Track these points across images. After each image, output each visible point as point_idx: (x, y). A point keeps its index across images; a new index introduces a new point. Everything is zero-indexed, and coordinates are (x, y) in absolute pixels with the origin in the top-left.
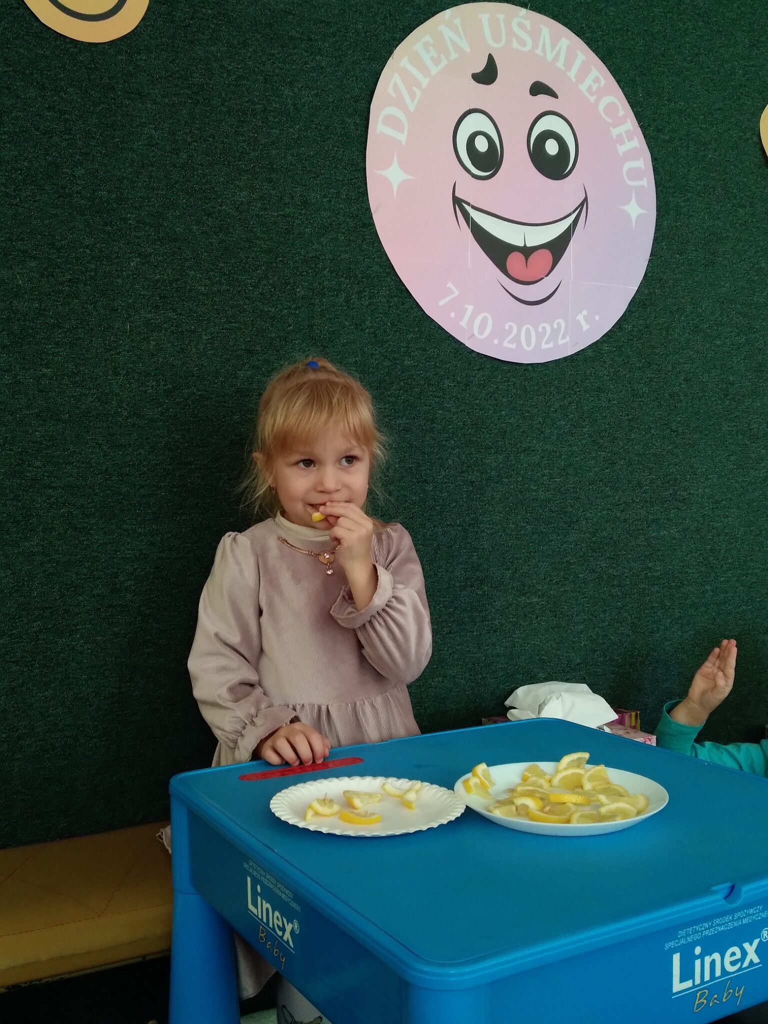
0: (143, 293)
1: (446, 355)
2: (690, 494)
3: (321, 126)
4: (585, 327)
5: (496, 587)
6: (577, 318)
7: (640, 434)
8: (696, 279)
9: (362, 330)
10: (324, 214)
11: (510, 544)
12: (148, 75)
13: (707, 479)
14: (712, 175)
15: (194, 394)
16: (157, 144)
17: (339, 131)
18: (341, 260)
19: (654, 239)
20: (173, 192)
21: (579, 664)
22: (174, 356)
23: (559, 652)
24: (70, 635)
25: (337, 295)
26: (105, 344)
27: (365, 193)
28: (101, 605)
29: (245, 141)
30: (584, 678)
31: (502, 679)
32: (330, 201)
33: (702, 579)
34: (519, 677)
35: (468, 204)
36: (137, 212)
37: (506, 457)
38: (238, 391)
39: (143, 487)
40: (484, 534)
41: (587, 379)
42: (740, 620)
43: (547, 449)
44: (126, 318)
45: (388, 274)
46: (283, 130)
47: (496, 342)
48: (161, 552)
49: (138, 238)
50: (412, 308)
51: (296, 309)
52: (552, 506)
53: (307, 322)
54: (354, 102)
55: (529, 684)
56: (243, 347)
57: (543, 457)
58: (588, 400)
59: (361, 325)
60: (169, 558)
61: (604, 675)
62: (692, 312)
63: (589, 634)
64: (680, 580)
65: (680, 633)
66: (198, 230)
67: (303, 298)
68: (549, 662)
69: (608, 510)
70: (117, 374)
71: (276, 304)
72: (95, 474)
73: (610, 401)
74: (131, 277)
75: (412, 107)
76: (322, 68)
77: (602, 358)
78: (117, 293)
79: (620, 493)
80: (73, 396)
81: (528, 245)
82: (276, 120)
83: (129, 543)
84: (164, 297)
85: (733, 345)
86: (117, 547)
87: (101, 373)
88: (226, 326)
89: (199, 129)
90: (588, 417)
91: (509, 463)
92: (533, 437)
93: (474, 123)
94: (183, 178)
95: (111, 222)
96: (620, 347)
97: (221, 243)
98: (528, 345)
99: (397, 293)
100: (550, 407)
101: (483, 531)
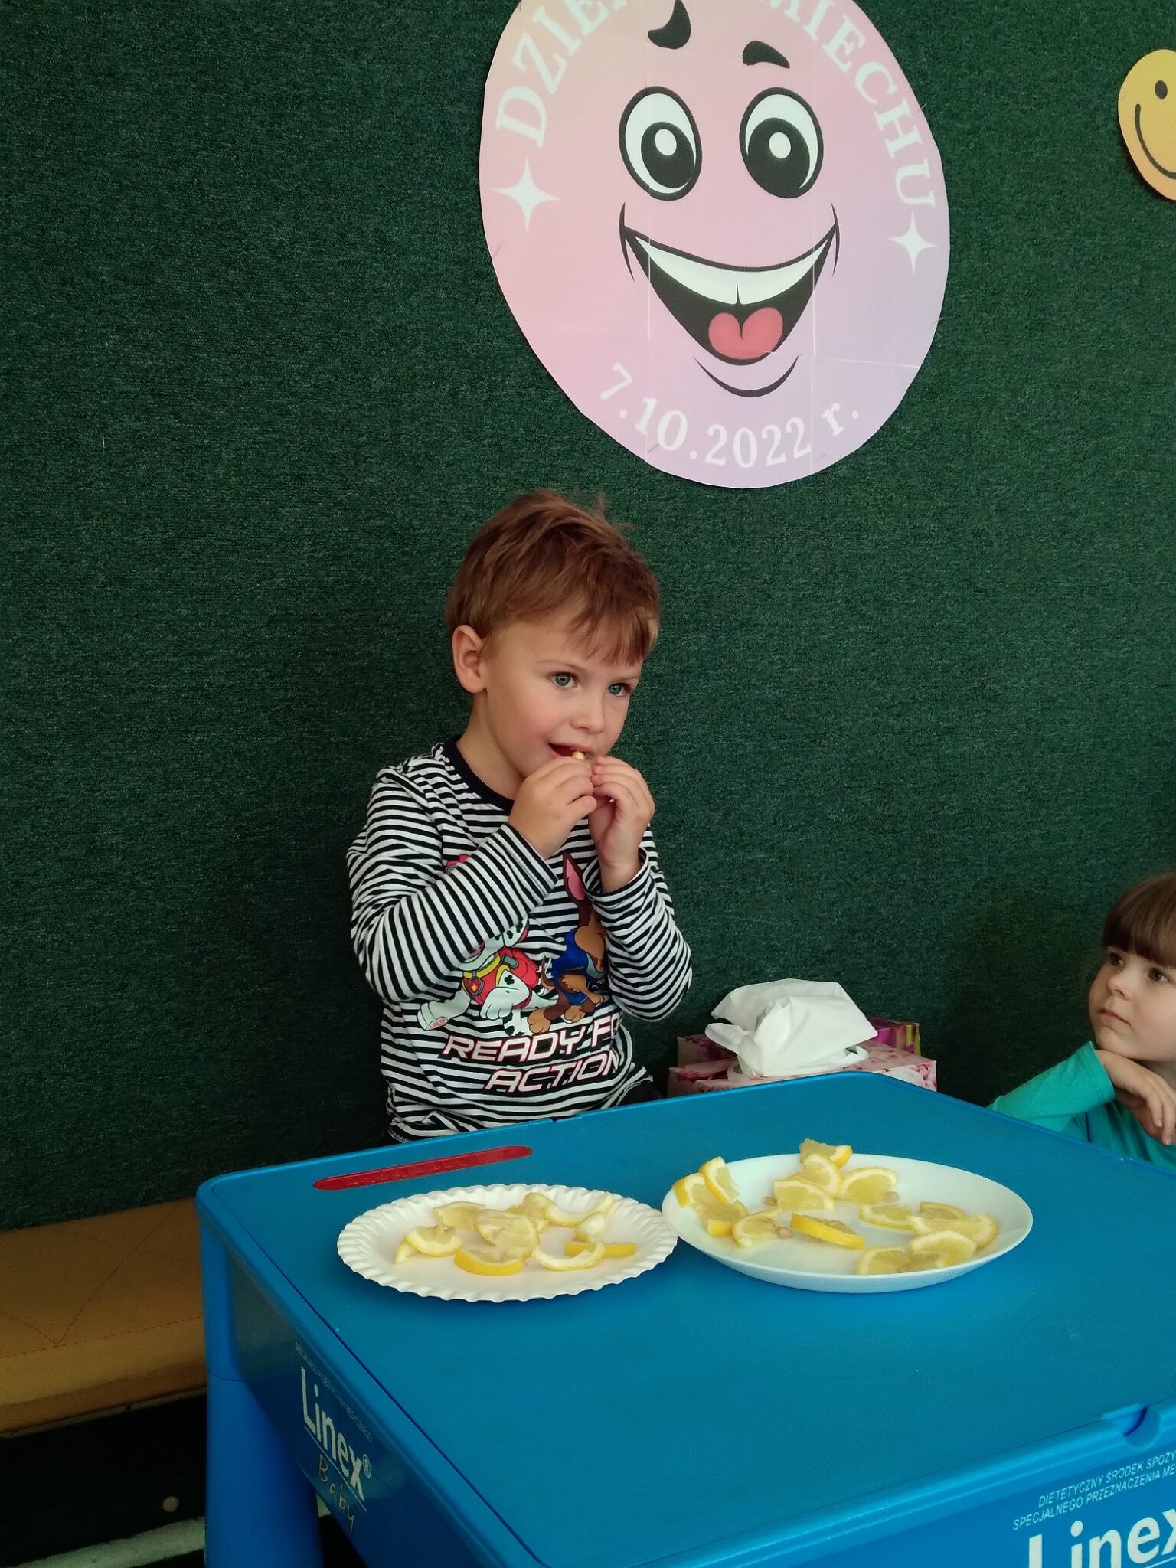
0: (125, 389)
1: (614, 478)
2: (1006, 688)
3: (407, 120)
4: (837, 430)
5: (698, 837)
6: (824, 416)
7: (924, 596)
8: (1015, 351)
9: (478, 440)
10: (413, 258)
11: (720, 771)
12: (126, 45)
13: (1033, 665)
14: (1040, 185)
15: (210, 545)
16: (142, 154)
17: (435, 127)
18: (443, 330)
19: (946, 289)
20: (170, 230)
21: (829, 952)
22: (176, 487)
23: (798, 935)
24: (25, 921)
25: (437, 387)
26: (67, 470)
27: (479, 225)
28: (72, 873)
29: (283, 146)
30: (838, 974)
31: (709, 976)
32: (423, 239)
33: (1025, 818)
34: (736, 973)
35: (646, 239)
36: (113, 262)
37: (712, 637)
38: (280, 540)
39: (133, 691)
40: (678, 757)
41: (840, 511)
42: (1087, 881)
43: (777, 622)
44: (101, 428)
45: (518, 351)
46: (344, 126)
47: (693, 455)
48: (164, 791)
49: (115, 302)
50: (558, 404)
51: (370, 408)
52: (786, 710)
53: (389, 429)
54: (459, 80)
55: (752, 983)
56: (288, 472)
57: (771, 635)
58: (842, 545)
59: (475, 432)
60: (176, 801)
61: (870, 968)
62: (1008, 404)
63: (846, 907)
64: (990, 821)
65: (990, 903)
66: (212, 288)
67: (381, 392)
68: (783, 950)
69: (875, 714)
70: (87, 517)
71: (339, 403)
72: (56, 673)
73: (877, 545)
74: (106, 365)
75: (552, 85)
76: (407, 27)
77: (864, 478)
78: (84, 391)
79: (894, 688)
80: (18, 553)
81: (743, 302)
82: (334, 111)
83: (113, 779)
84: (160, 395)
85: (1075, 453)
86: (94, 785)
87: (61, 516)
88: (260, 438)
89: (208, 129)
90: (842, 571)
91: (716, 646)
92: (754, 604)
93: (654, 110)
94: (186, 206)
95: (72, 279)
96: (893, 460)
97: (248, 308)
98: (746, 457)
99: (533, 381)
100: (781, 556)
101: (676, 752)
